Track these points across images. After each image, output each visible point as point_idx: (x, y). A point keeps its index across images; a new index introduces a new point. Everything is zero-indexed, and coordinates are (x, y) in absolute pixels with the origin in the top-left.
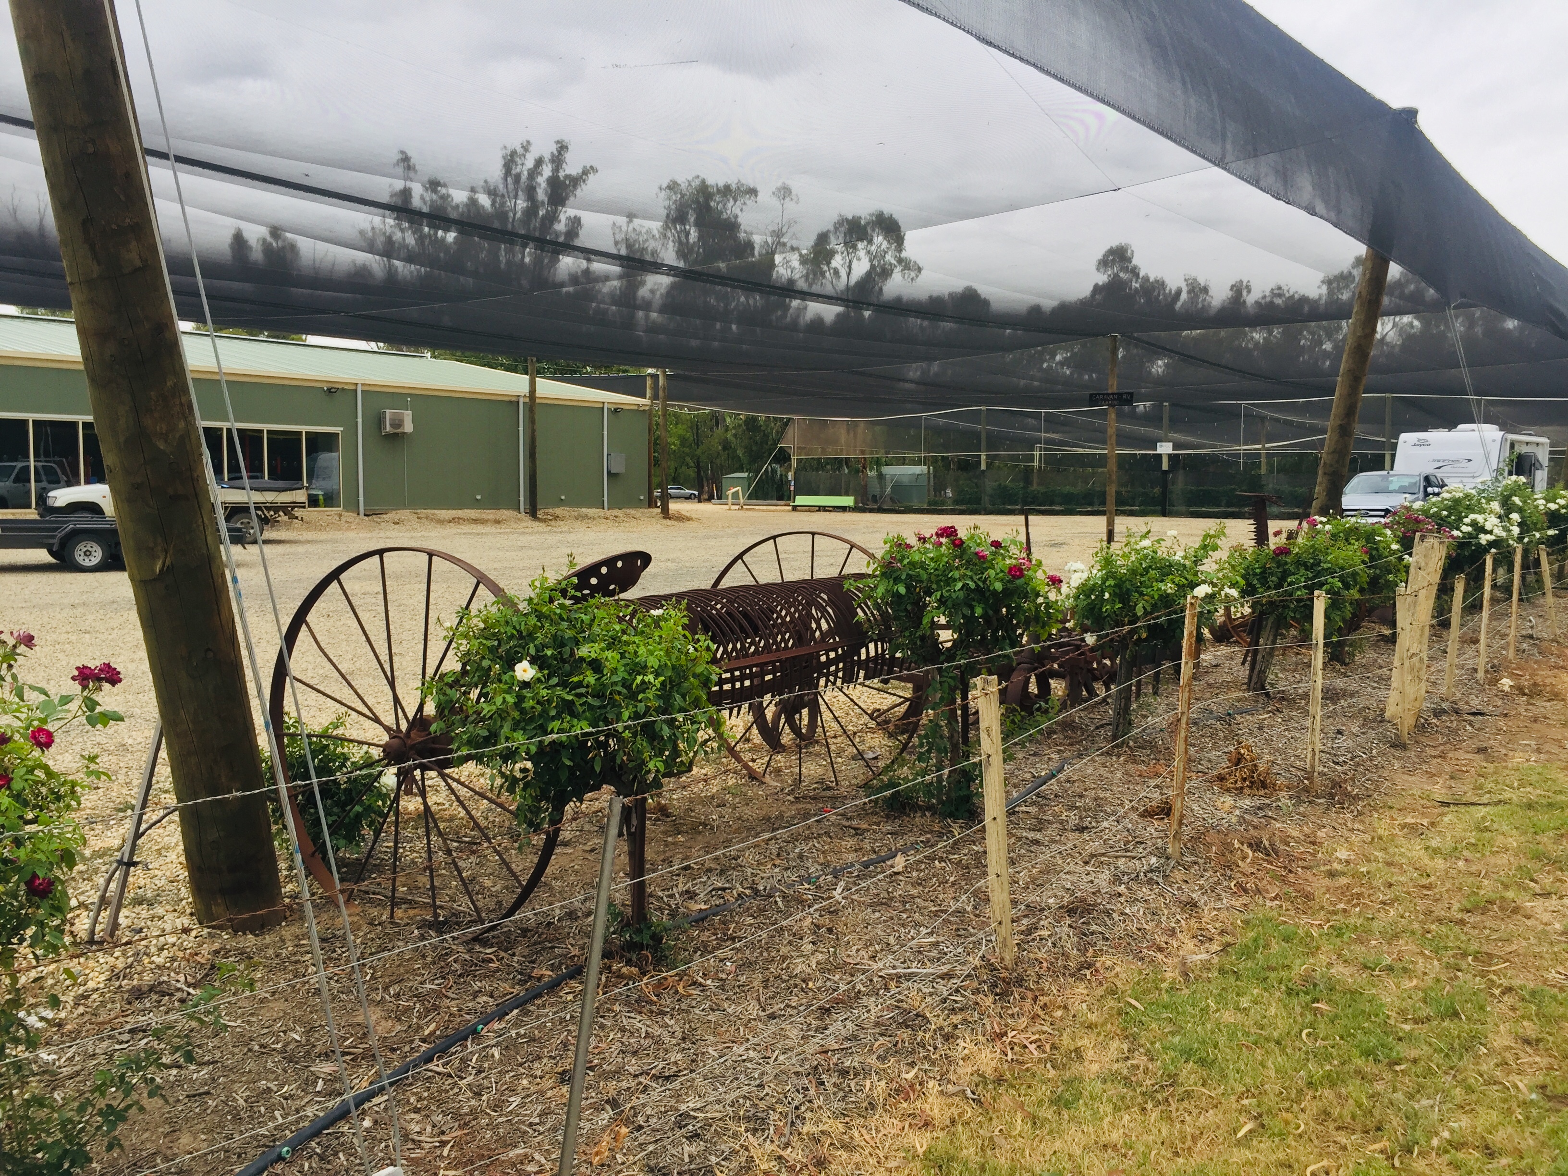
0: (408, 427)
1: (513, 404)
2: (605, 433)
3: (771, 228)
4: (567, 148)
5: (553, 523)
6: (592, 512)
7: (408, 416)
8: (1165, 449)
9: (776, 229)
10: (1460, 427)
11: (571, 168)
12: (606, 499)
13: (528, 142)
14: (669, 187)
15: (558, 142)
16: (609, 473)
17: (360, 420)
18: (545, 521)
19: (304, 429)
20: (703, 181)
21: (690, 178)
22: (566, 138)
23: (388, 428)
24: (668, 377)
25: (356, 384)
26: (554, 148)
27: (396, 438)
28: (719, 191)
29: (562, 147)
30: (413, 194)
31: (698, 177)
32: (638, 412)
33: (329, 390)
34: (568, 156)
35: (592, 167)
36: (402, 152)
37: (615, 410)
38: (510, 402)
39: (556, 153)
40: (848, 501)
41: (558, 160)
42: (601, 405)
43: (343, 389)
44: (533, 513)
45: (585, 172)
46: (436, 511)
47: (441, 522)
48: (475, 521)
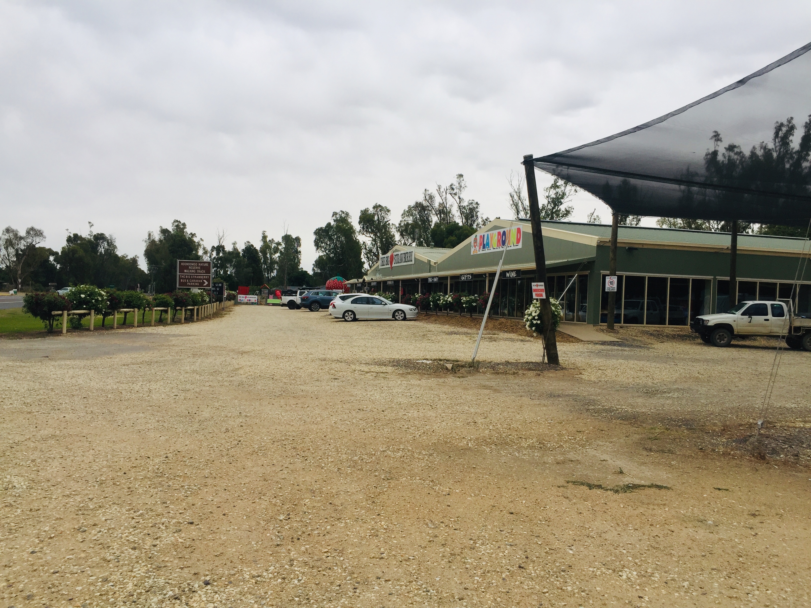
13: (792, 118)
26: (807, 120)
30: (719, 153)
36: (716, 132)
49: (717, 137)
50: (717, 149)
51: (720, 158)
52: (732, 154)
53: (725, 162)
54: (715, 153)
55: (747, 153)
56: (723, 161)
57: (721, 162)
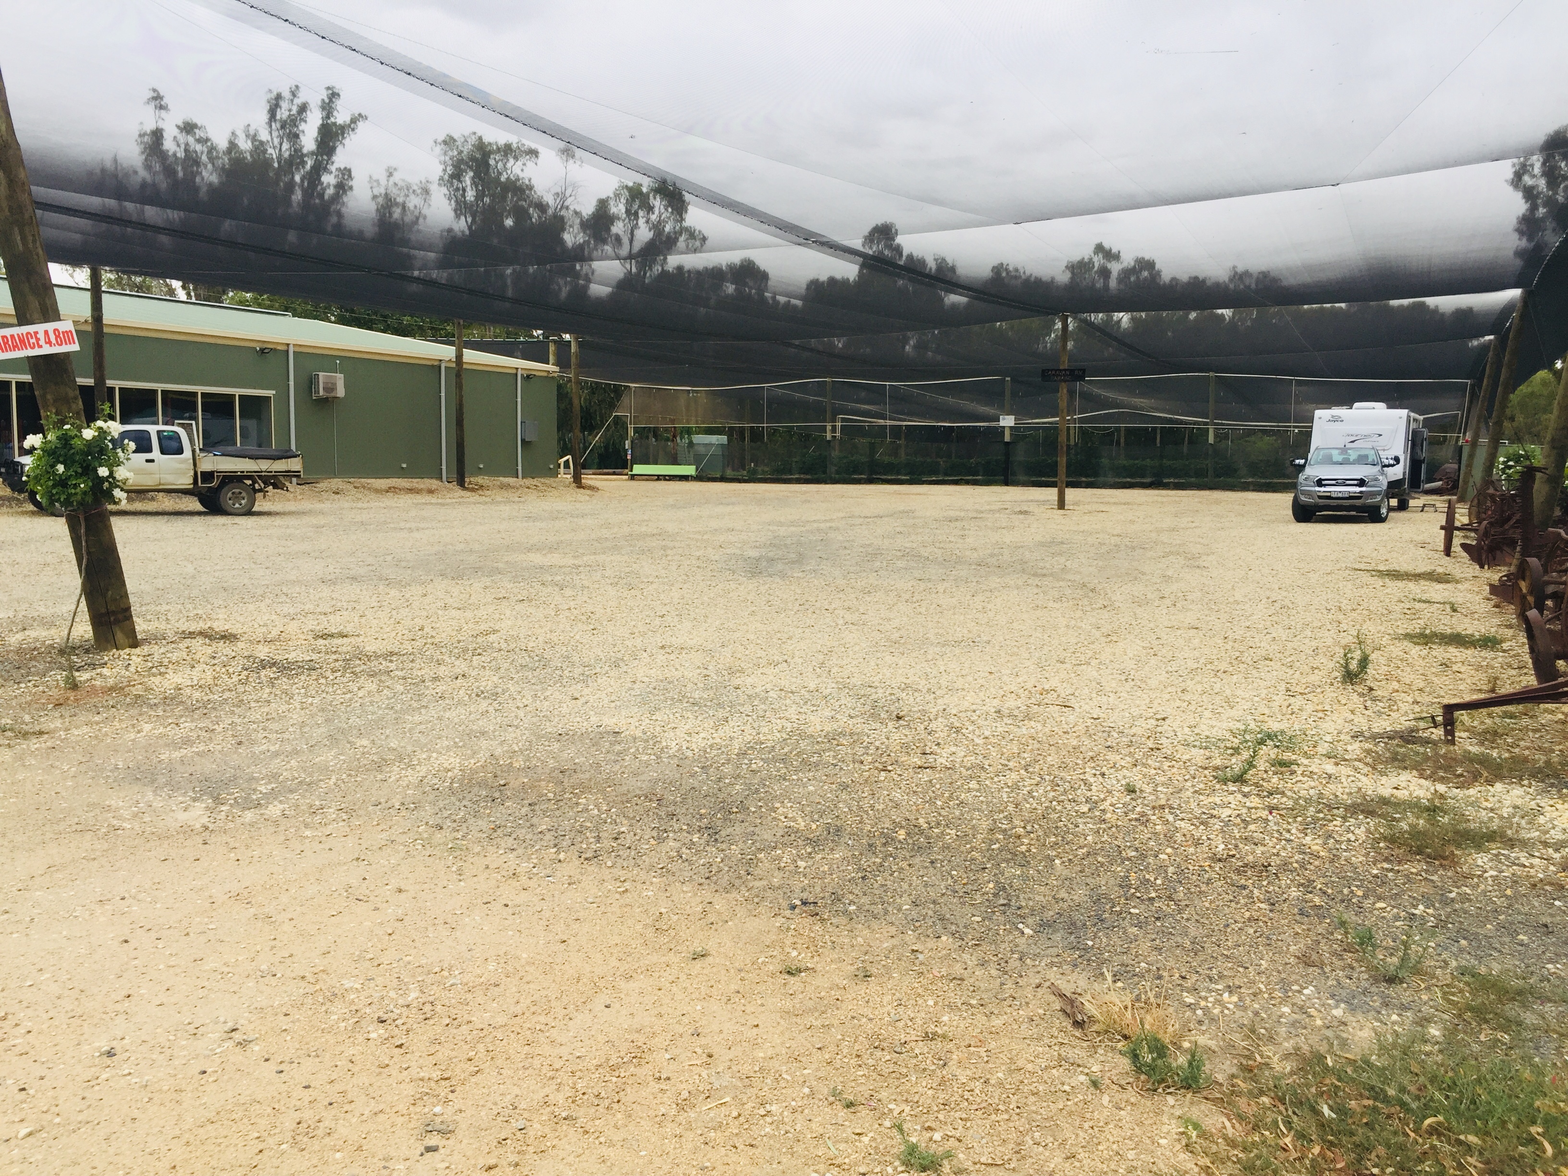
0: (341, 392)
1: (434, 368)
2: (519, 400)
3: (554, 191)
4: (338, 95)
5: (480, 492)
6: (511, 480)
7: (340, 379)
8: (1007, 421)
9: (559, 191)
10: (1356, 405)
11: (341, 117)
12: (520, 468)
13: (297, 87)
14: (445, 142)
15: (328, 88)
16: (523, 440)
17: (292, 383)
18: (473, 490)
19: (237, 392)
20: (480, 138)
21: (466, 134)
22: (338, 87)
23: (321, 393)
24: (580, 345)
25: (288, 345)
26: (324, 95)
27: (327, 403)
28: (499, 149)
29: (334, 95)
30: (165, 135)
31: (475, 133)
32: (548, 378)
33: (262, 350)
34: (339, 104)
35: (360, 115)
36: (154, 90)
37: (528, 376)
38: (433, 366)
39: (327, 101)
40: (690, 470)
41: (328, 108)
42: (514, 371)
43: (275, 350)
44: (461, 483)
45: (354, 121)
46: (369, 481)
47: (377, 491)
48: (411, 490)
49: (158, 100)
50: (161, 125)
51: (169, 145)
52: (191, 139)
53: (179, 155)
54: (157, 135)
55: (222, 143)
56: (175, 155)
57: (170, 153)
